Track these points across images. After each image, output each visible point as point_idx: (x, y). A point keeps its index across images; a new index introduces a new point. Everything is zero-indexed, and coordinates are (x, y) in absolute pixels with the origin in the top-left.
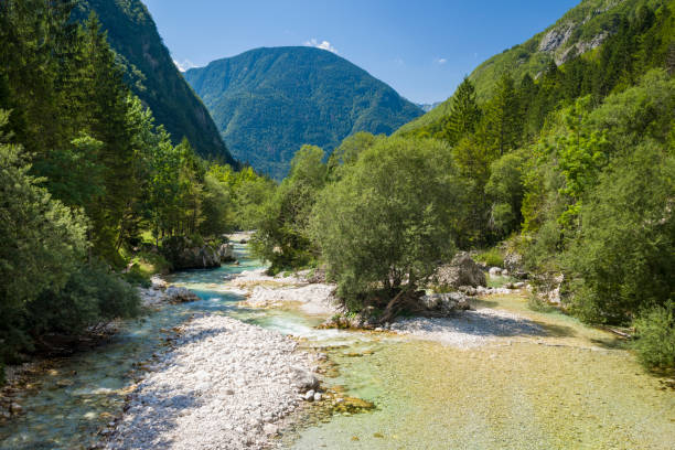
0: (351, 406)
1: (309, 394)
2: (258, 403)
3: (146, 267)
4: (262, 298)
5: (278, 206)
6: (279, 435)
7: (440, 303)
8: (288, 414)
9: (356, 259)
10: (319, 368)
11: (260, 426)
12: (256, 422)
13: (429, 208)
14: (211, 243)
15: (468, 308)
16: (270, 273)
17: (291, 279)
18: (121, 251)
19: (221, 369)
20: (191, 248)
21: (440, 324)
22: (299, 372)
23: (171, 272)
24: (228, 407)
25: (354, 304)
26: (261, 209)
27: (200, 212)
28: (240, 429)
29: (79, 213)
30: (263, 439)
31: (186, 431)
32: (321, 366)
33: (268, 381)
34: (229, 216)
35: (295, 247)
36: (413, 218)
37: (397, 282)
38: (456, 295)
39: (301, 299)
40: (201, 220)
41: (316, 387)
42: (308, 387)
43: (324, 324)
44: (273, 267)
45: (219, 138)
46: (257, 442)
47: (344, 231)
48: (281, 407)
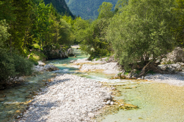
0: (127, 107)
1: (108, 102)
2: (85, 105)
3: (36, 57)
4: (86, 68)
5: (93, 30)
6: (95, 117)
7: (167, 68)
8: (99, 110)
9: (128, 48)
10: (112, 93)
11: (87, 113)
12: (85, 112)
13: (162, 23)
14: (64, 47)
15: (181, 71)
16: (90, 59)
17: (99, 61)
18: (25, 50)
19: (69, 92)
20: (55, 50)
21: (168, 77)
22: (103, 93)
23: (47, 60)
24: (72, 106)
25: (127, 69)
26: (85, 31)
27: (58, 34)
28: (77, 114)
29: (4, 22)
30: (88, 119)
31: (54, 115)
32: (113, 92)
33: (90, 97)
34: (71, 37)
35: (101, 47)
36: (155, 28)
37: (147, 58)
38: (175, 65)
39: (104, 68)
40: (59, 38)
41: (111, 99)
42: (108, 99)
43: (114, 77)
44: (91, 57)
45: (66, 5)
46: (85, 119)
47: (123, 36)
48: (96, 107)
